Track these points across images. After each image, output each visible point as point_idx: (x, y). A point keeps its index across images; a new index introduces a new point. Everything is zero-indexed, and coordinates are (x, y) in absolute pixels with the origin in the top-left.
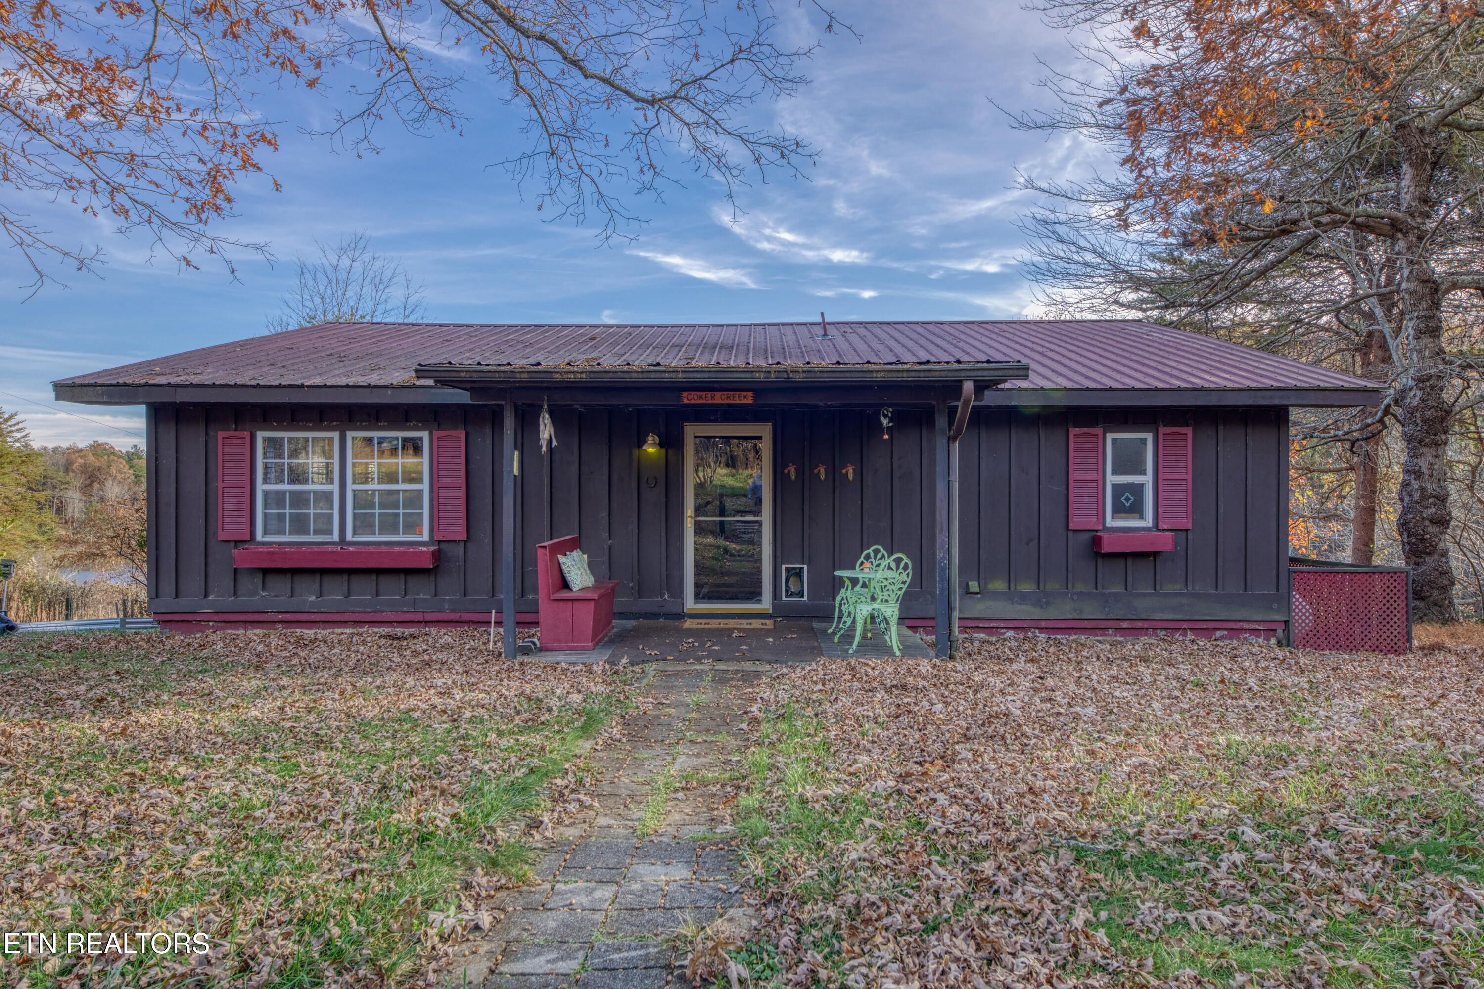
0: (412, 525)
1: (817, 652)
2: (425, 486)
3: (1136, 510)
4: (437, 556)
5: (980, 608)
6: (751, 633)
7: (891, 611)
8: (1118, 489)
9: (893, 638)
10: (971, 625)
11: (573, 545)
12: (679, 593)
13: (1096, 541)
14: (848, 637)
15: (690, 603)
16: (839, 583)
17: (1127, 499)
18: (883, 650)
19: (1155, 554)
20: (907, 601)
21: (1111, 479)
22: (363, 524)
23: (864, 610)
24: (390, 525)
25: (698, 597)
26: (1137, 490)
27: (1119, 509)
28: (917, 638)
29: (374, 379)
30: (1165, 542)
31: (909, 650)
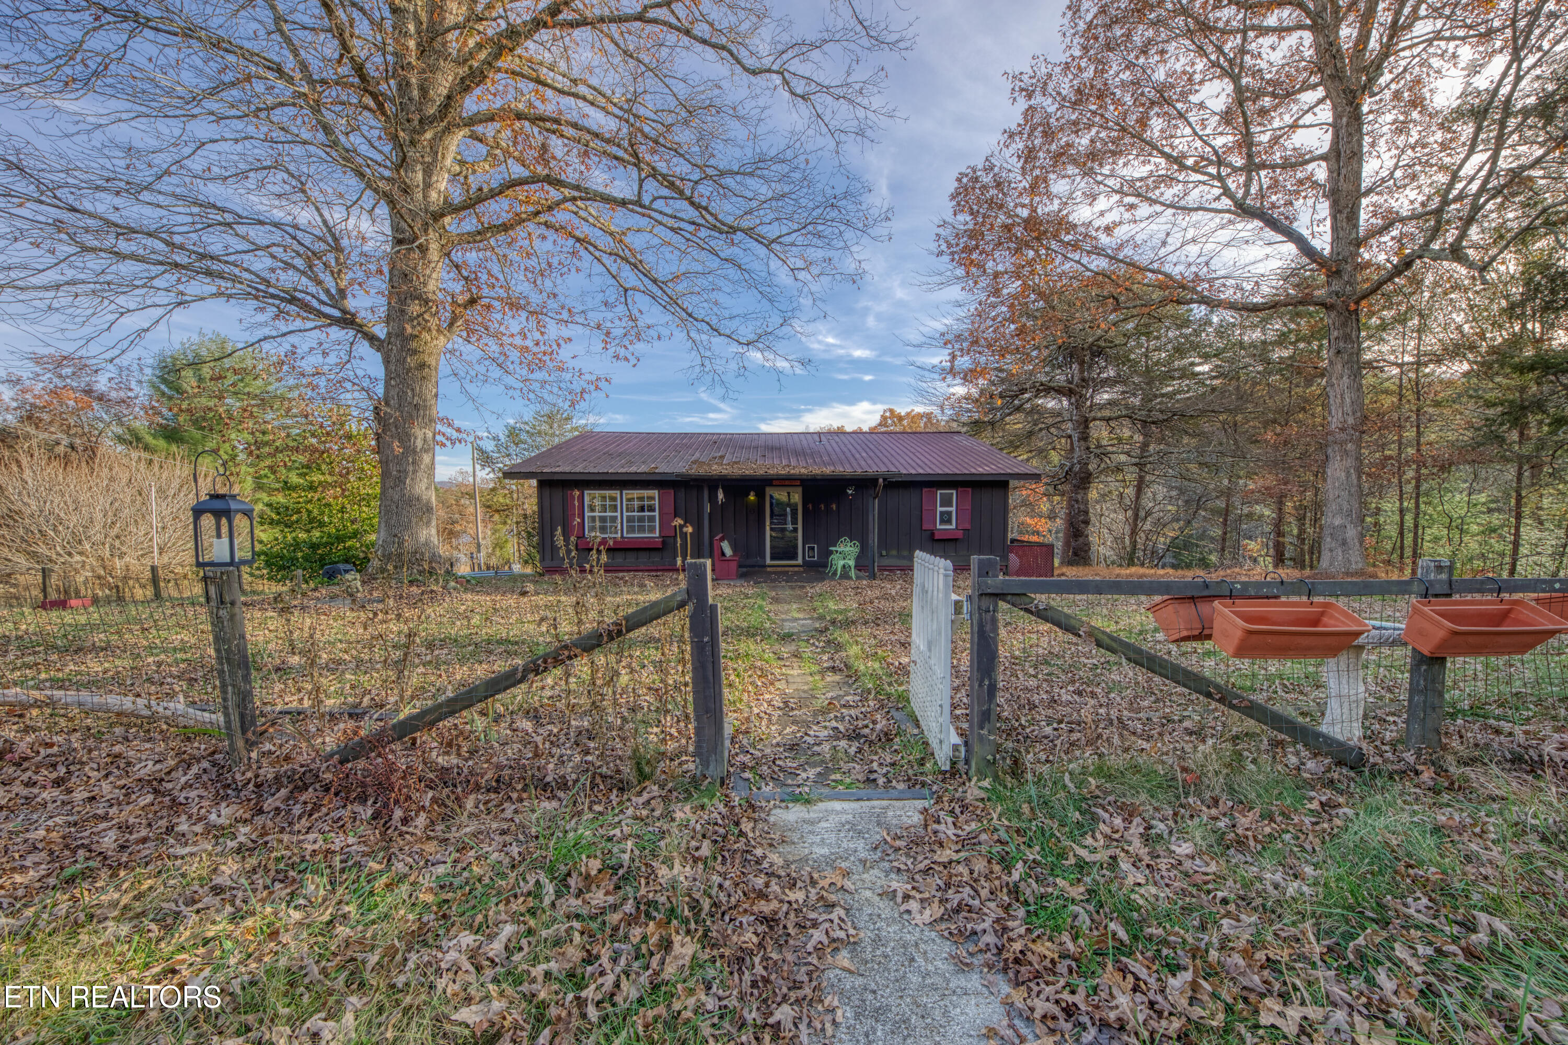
0: (652, 530)
1: (823, 579)
2: (657, 514)
3: (949, 521)
4: (663, 542)
5: (886, 562)
6: (796, 573)
7: (852, 563)
8: (942, 513)
9: (853, 573)
10: (882, 569)
11: (722, 539)
12: (764, 557)
13: (933, 534)
14: (835, 573)
15: (768, 561)
16: (831, 552)
17: (946, 517)
18: (850, 578)
19: (956, 540)
20: (858, 559)
21: (939, 509)
22: (631, 529)
23: (841, 563)
24: (641, 529)
25: (772, 558)
26: (950, 513)
27: (942, 522)
28: (861, 574)
29: (633, 469)
30: (960, 535)
31: (858, 578)
